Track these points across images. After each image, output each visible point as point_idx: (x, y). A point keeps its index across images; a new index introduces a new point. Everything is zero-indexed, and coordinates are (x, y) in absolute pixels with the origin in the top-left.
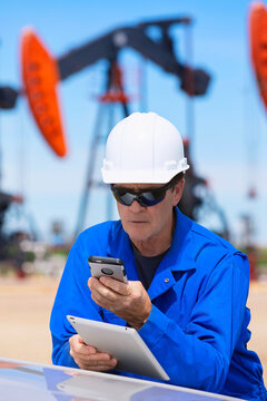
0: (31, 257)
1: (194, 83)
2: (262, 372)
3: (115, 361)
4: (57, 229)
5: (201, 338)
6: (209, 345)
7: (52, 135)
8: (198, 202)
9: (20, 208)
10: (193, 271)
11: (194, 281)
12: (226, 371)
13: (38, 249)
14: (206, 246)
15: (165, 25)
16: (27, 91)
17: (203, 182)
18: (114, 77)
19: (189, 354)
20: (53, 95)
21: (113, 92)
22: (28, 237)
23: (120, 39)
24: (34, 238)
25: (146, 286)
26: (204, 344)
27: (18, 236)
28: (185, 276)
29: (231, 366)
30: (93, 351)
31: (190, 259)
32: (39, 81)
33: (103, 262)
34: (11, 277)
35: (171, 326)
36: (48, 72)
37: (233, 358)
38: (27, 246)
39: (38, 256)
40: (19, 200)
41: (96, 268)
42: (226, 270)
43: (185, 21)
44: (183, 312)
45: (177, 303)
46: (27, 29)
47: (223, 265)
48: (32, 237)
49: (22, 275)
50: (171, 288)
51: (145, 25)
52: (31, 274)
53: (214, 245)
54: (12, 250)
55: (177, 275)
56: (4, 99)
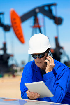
0: (16, 71)
1: (58, 21)
3: (39, 95)
4: (23, 63)
7: (20, 38)
8: (61, 53)
9: (13, 58)
10: (56, 73)
13: (18, 69)
14: (59, 66)
15: (49, 6)
16: (13, 26)
17: (62, 48)
18: (36, 21)
20: (20, 27)
21: (36, 25)
22: (15, 66)
23: (37, 10)
24: (17, 66)
27: (12, 65)
32: (16, 23)
34: (11, 77)
36: (18, 21)
38: (15, 68)
39: (18, 71)
40: (12, 56)
43: (55, 5)
46: (12, 9)
47: (64, 71)
48: (16, 66)
49: (14, 76)
51: (44, 6)
52: (17, 76)
54: (11, 69)
56: (6, 29)
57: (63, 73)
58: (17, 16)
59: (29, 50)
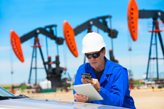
0: (69, 85)
2: (134, 103)
3: (88, 99)
5: (114, 93)
6: (117, 95)
10: (112, 74)
11: (112, 77)
12: (123, 102)
13: (71, 83)
14: (115, 67)
15: (104, 18)
16: (66, 39)
19: (112, 99)
20: (74, 39)
23: (91, 23)
24: (70, 80)
25: (99, 81)
26: (115, 95)
27: (65, 79)
28: (109, 76)
29: (124, 100)
30: (81, 96)
31: (111, 71)
33: (85, 75)
35: (106, 92)
36: (71, 33)
37: (124, 98)
40: (66, 69)
41: (83, 76)
42: (121, 73)
44: (110, 86)
45: (108, 84)
46: (65, 21)
47: (120, 72)
50: (106, 80)
51: (99, 18)
53: (117, 66)
55: (108, 76)
56: (59, 41)
57: (119, 73)
58: (70, 28)
59: (82, 50)
